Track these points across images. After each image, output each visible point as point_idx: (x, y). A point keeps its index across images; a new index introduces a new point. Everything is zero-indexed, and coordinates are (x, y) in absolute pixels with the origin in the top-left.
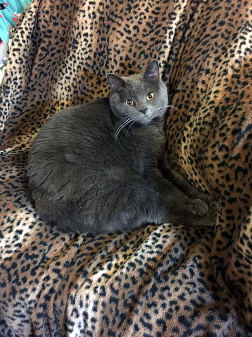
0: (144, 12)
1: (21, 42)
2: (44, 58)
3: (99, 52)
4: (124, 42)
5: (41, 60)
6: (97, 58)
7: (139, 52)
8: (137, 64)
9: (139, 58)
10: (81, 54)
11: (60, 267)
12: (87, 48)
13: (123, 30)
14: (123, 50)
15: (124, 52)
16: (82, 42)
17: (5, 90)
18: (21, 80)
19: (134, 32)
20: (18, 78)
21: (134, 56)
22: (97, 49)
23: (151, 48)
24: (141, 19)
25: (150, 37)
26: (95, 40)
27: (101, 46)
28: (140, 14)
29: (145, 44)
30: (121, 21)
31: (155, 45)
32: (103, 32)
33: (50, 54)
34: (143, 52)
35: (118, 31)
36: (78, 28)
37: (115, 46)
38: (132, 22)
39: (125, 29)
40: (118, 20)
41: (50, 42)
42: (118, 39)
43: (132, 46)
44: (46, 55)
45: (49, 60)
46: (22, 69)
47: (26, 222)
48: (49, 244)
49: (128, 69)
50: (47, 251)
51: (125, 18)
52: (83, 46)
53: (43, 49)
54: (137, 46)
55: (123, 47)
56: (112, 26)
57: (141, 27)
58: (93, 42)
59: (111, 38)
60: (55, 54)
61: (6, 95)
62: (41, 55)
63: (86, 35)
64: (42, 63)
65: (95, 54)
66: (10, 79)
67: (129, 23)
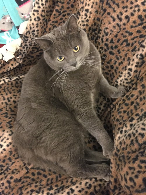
0: (140, 5)
1: (40, 5)
2: (57, 17)
3: (93, 28)
4: (114, 27)
5: (55, 18)
6: (90, 32)
7: (123, 40)
8: (119, 48)
9: (122, 44)
10: (81, 25)
11: (12, 181)
12: (85, 21)
13: (116, 16)
14: (111, 34)
15: (111, 36)
16: (83, 15)
17: (24, 39)
18: (38, 32)
19: (124, 21)
20: (36, 30)
21: (118, 41)
22: (92, 25)
23: (135, 39)
24: (134, 11)
25: (137, 29)
26: (92, 18)
27: (95, 24)
28: (136, 6)
29: (131, 34)
30: (117, 8)
31: (138, 38)
32: (100, 13)
33: (62, 15)
34: (126, 41)
35: (112, 17)
36: (83, 3)
37: (105, 28)
38: (126, 11)
39: (118, 16)
40: (114, 6)
41: (62, 7)
42: (110, 23)
43: (119, 32)
44: (59, 15)
45: (61, 19)
46: (39, 25)
47: (7, 141)
48: (13, 161)
49: (110, 50)
50: (10, 165)
51: (121, 5)
52: (83, 19)
53: (57, 11)
54: (122, 34)
55: (111, 31)
56: (108, 11)
57: (132, 19)
58: (91, 19)
59: (105, 20)
60: (65, 15)
61: (25, 42)
62: (55, 15)
63: (87, 11)
64: (55, 20)
65: (90, 29)
66: (29, 32)
67: (123, 11)
